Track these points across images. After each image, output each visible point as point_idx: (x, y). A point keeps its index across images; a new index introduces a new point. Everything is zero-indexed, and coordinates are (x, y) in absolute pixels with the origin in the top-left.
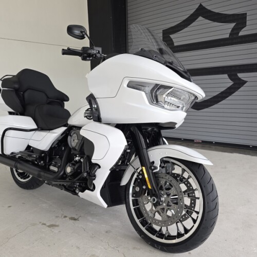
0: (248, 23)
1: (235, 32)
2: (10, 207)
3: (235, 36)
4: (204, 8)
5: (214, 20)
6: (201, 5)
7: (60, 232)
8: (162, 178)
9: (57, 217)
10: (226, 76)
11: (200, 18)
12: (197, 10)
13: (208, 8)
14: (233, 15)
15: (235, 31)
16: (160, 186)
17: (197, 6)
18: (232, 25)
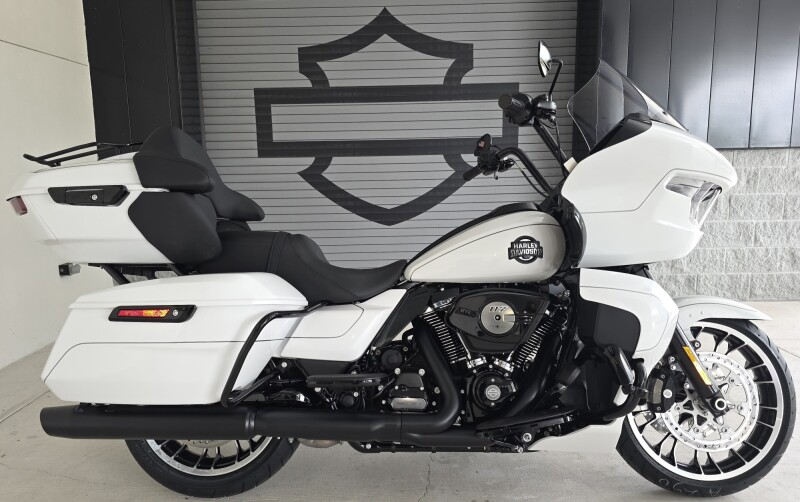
0: (476, 63)
1: (454, 76)
3: (454, 84)
4: (392, 18)
5: (415, 47)
6: (385, 10)
10: (441, 158)
11: (385, 37)
12: (378, 19)
13: (402, 20)
14: (450, 43)
15: (454, 74)
17: (378, 11)
18: (449, 62)
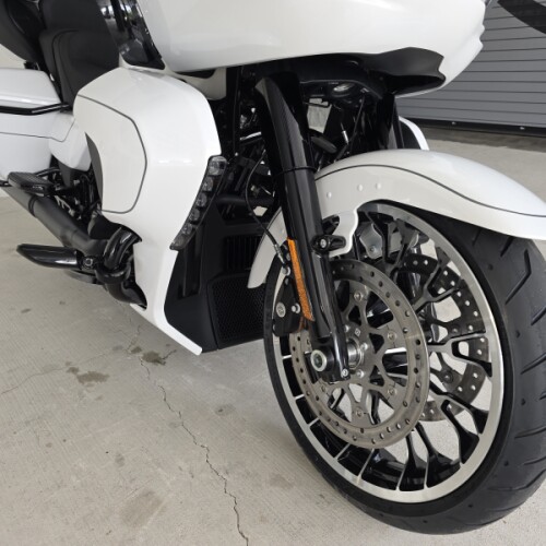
2: (28, 310)
7: (100, 398)
8: (361, 280)
9: (117, 349)
16: (350, 308)
